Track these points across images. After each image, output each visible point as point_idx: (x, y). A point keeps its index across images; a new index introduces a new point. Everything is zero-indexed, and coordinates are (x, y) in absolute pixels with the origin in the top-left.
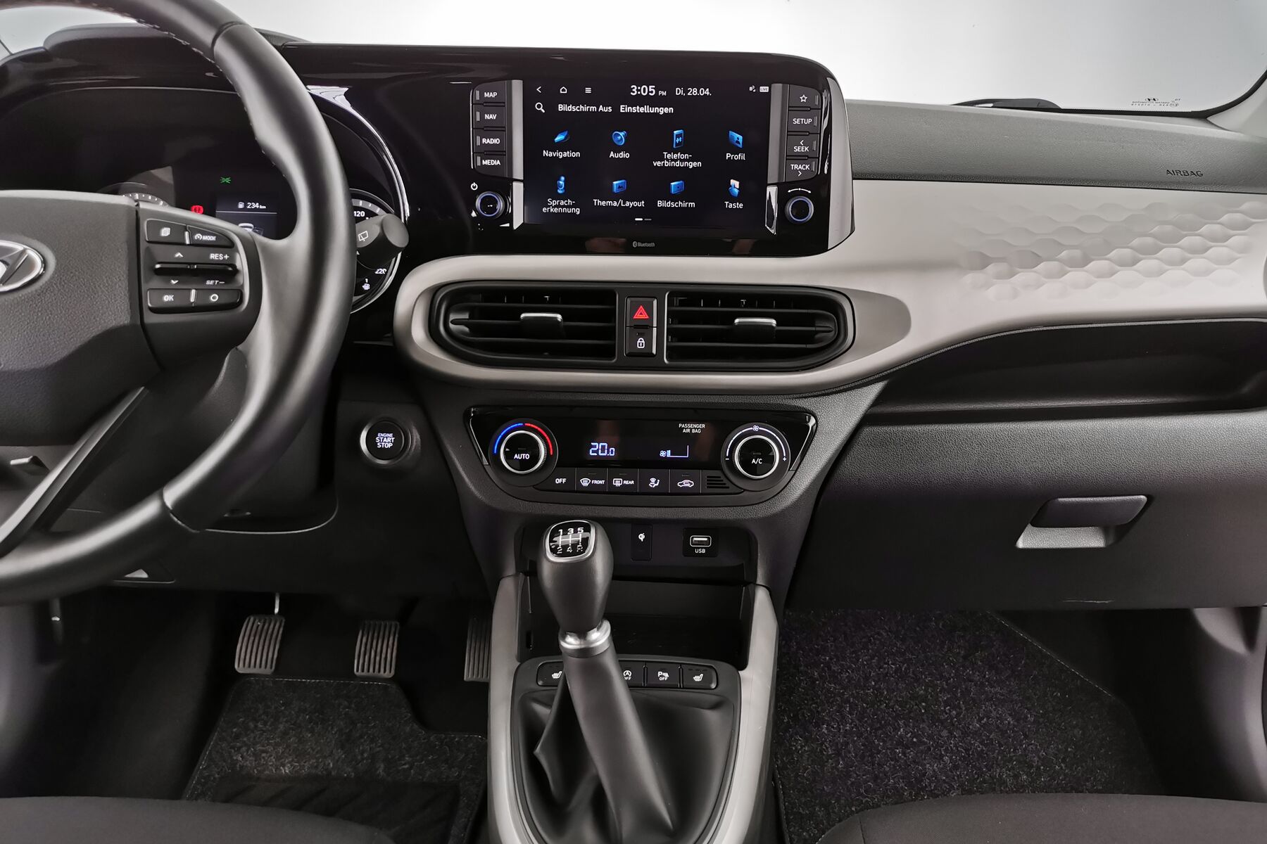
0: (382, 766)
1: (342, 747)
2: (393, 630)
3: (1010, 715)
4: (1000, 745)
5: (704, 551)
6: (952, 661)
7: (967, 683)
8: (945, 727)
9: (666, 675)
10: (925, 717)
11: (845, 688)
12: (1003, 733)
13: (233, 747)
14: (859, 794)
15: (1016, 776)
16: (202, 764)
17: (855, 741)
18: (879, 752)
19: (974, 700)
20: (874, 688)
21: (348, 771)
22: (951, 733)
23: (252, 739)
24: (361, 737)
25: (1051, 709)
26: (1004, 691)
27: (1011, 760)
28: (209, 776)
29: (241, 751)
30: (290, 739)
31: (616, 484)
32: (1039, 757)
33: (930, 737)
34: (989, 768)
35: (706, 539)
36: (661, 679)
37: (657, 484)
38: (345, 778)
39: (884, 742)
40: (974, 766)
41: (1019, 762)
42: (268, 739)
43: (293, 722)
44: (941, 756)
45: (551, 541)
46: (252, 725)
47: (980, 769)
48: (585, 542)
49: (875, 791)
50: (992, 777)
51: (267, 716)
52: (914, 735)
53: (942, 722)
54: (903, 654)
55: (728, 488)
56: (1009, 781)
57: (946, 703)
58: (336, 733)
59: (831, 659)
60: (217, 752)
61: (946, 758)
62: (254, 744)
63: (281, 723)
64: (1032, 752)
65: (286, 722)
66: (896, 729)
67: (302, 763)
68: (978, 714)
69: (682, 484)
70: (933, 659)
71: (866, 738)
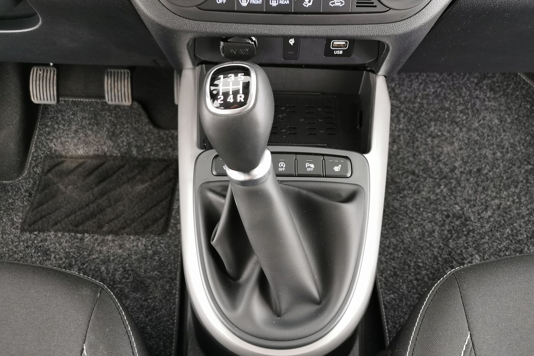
0: (135, 149)
1: (111, 139)
2: (126, 75)
3: (497, 119)
4: (488, 136)
5: (341, 52)
6: (469, 86)
7: (475, 99)
8: (458, 126)
9: (312, 166)
10: (447, 120)
11: (402, 103)
12: (491, 129)
13: (48, 139)
14: (404, 164)
15: (494, 154)
16: (33, 149)
17: (404, 134)
18: (417, 141)
19: (477, 110)
20: (419, 103)
21: (116, 153)
22: (461, 129)
23: (58, 135)
24: (121, 133)
25: (522, 115)
26: (496, 104)
27: (493, 144)
28: (38, 156)
29: (53, 141)
30: (80, 134)
31: (272, 4)
32: (509, 143)
33: (449, 132)
34: (480, 149)
35: (344, 43)
36: (309, 169)
37: (311, 4)
38: (116, 157)
39: (421, 135)
40: (471, 149)
41: (498, 146)
42: (67, 135)
43: (80, 125)
44: (453, 143)
45: (212, 84)
46: (56, 126)
47: (474, 150)
48: (246, 86)
49: (412, 162)
50: (481, 154)
51: (65, 122)
52: (440, 131)
53: (456, 123)
54: (440, 82)
55: (376, 6)
56: (490, 156)
57: (461, 112)
58: (106, 131)
59: (396, 85)
60: (40, 142)
61: (456, 144)
62: (60, 137)
63: (73, 125)
64: (506, 140)
65: (76, 125)
66: (429, 127)
67: (89, 148)
68: (478, 118)
69: (334, 3)
70: (457, 85)
71: (411, 133)
